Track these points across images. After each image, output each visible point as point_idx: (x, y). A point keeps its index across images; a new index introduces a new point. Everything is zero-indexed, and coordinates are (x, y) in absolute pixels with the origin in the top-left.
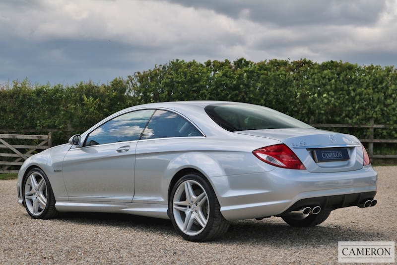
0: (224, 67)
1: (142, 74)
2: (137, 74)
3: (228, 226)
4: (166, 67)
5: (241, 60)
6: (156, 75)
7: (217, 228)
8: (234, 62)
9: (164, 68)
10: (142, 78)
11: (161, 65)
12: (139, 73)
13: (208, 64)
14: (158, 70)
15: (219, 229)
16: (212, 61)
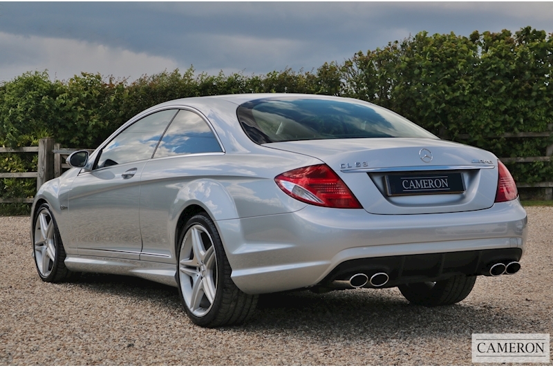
0: (497, 41)
1: (365, 54)
2: (357, 56)
3: (255, 302)
4: (408, 44)
5: (528, 29)
6: (388, 56)
7: (232, 306)
8: (516, 33)
9: (404, 46)
10: (365, 63)
11: (397, 42)
12: (360, 54)
13: (475, 37)
14: (395, 48)
15: (236, 306)
16: (480, 33)
